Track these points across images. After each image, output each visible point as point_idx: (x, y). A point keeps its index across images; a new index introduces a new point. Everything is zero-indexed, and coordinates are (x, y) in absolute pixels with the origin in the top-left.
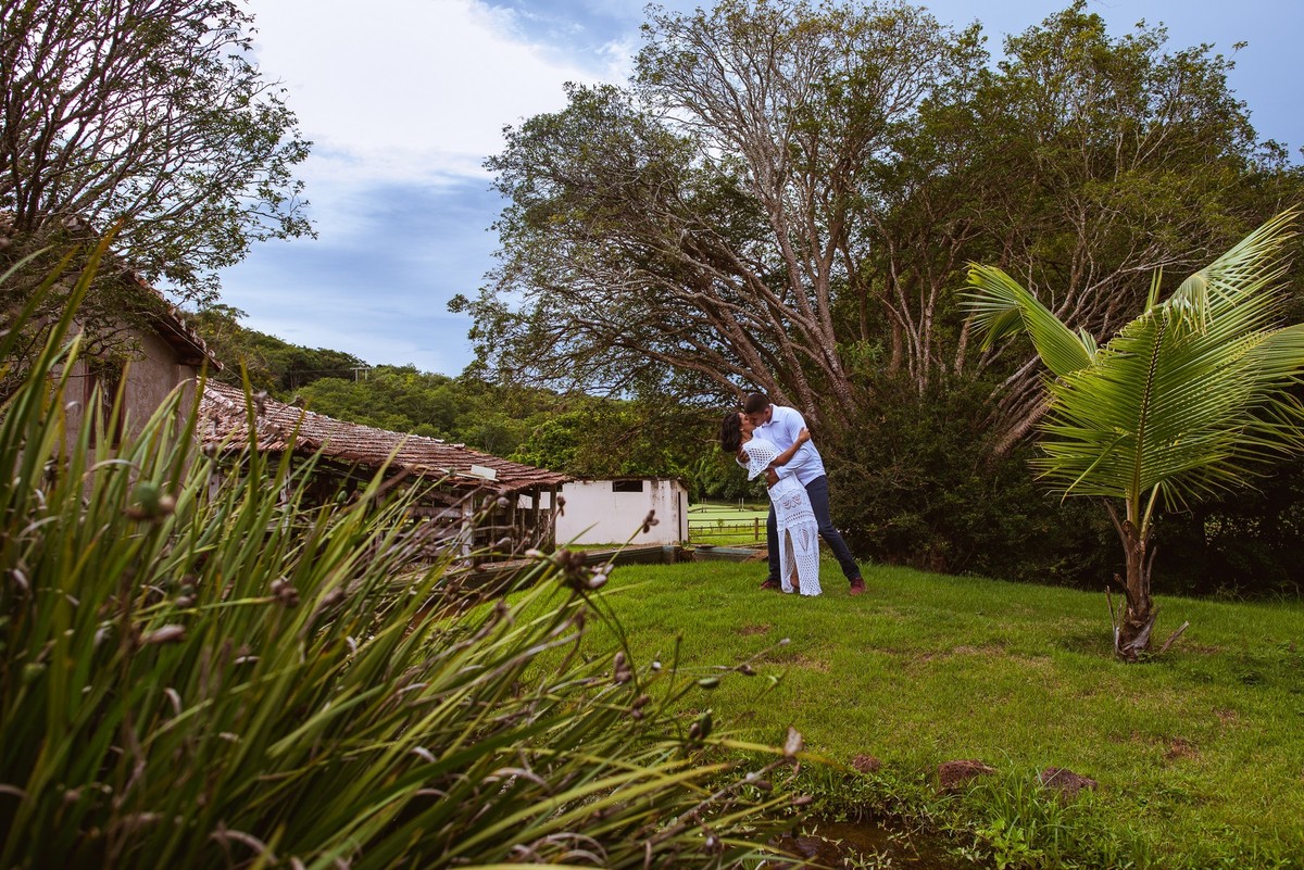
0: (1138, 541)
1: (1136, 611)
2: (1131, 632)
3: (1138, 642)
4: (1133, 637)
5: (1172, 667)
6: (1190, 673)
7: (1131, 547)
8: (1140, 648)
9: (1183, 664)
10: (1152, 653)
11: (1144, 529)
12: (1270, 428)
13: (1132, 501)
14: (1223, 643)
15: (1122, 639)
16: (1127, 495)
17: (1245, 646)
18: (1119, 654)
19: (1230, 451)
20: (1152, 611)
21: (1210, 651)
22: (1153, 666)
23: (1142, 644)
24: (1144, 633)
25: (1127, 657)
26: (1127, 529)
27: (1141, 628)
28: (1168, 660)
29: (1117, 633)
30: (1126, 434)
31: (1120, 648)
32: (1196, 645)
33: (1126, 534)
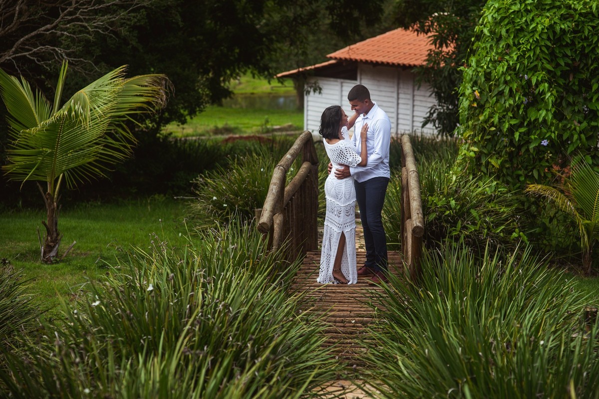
0: (53, 203)
1: (51, 238)
2: (49, 248)
3: (53, 254)
4: (50, 251)
5: (69, 264)
6: (77, 266)
7: (50, 206)
8: (53, 257)
9: (74, 262)
10: (59, 259)
11: (56, 196)
12: (116, 144)
13: (51, 183)
14: (91, 250)
15: (45, 253)
16: (48, 180)
17: (101, 251)
18: (43, 260)
19: (97, 157)
20: (59, 238)
21: (85, 254)
22: (61, 265)
23: (54, 254)
24: (55, 249)
25: (47, 261)
26: (48, 196)
27: (54, 247)
28: (67, 261)
29: (43, 250)
30: (49, 151)
31: (44, 257)
32: (79, 252)
33: (47, 199)
